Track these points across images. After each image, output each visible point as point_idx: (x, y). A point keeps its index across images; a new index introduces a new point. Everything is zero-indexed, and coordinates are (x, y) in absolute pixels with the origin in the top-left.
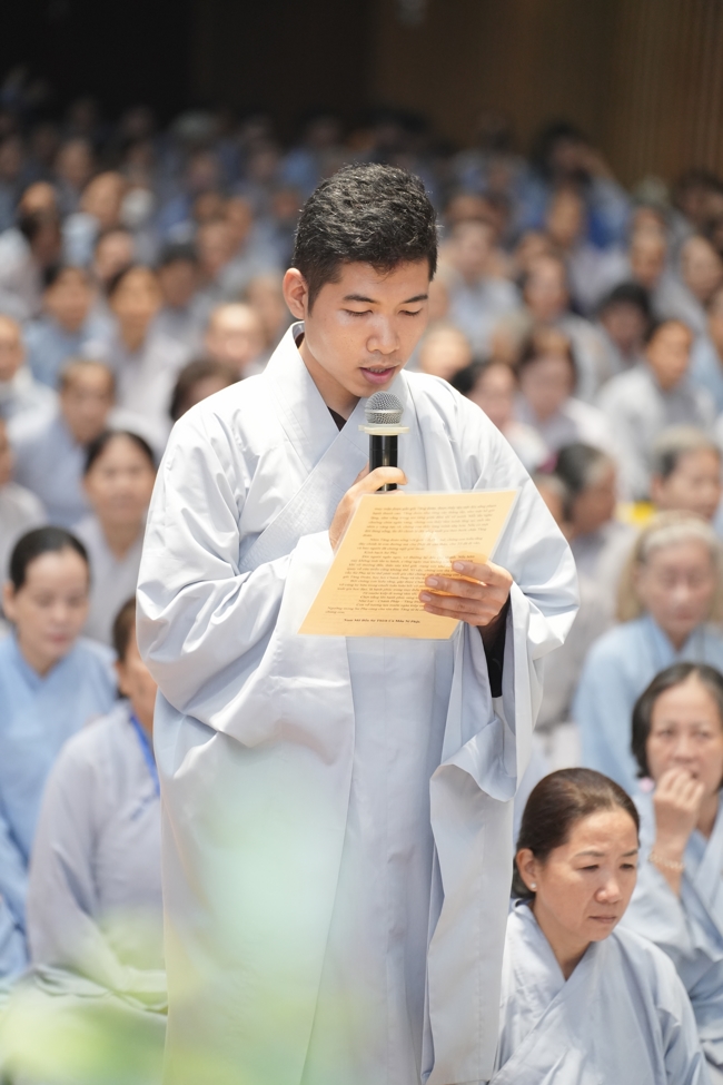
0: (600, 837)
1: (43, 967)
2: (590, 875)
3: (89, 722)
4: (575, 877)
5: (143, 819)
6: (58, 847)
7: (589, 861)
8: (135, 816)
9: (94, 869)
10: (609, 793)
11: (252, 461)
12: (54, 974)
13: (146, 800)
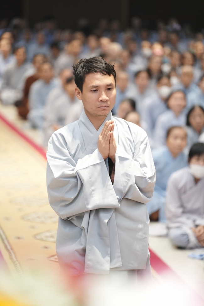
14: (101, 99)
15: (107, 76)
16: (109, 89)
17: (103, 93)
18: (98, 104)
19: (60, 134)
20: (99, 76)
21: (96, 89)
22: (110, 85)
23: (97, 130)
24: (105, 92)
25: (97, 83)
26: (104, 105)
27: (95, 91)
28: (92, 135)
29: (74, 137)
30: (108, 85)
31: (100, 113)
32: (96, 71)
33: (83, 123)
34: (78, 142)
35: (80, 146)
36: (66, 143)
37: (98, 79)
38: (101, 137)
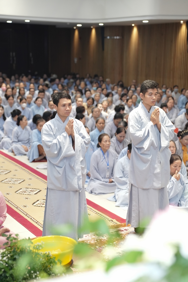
0: (177, 163)
1: (93, 178)
2: (175, 167)
3: (96, 150)
4: (173, 167)
5: (103, 161)
6: (93, 165)
7: (176, 166)
8: (102, 161)
9: (98, 167)
10: (179, 157)
11: (140, 117)
12: (94, 179)
13: (103, 159)
14: (67, 109)
15: (69, 100)
16: (70, 105)
17: (68, 107)
18: (65, 111)
19: (49, 125)
20: (65, 99)
21: (64, 105)
22: (70, 103)
23: (64, 122)
24: (68, 106)
25: (65, 103)
26: (68, 112)
27: (64, 106)
28: (62, 125)
29: (55, 127)
30: (69, 104)
31: (66, 115)
32: (64, 98)
33: (57, 120)
34: (56, 128)
35: (57, 129)
36: (52, 129)
37: (65, 101)
38: (67, 126)
